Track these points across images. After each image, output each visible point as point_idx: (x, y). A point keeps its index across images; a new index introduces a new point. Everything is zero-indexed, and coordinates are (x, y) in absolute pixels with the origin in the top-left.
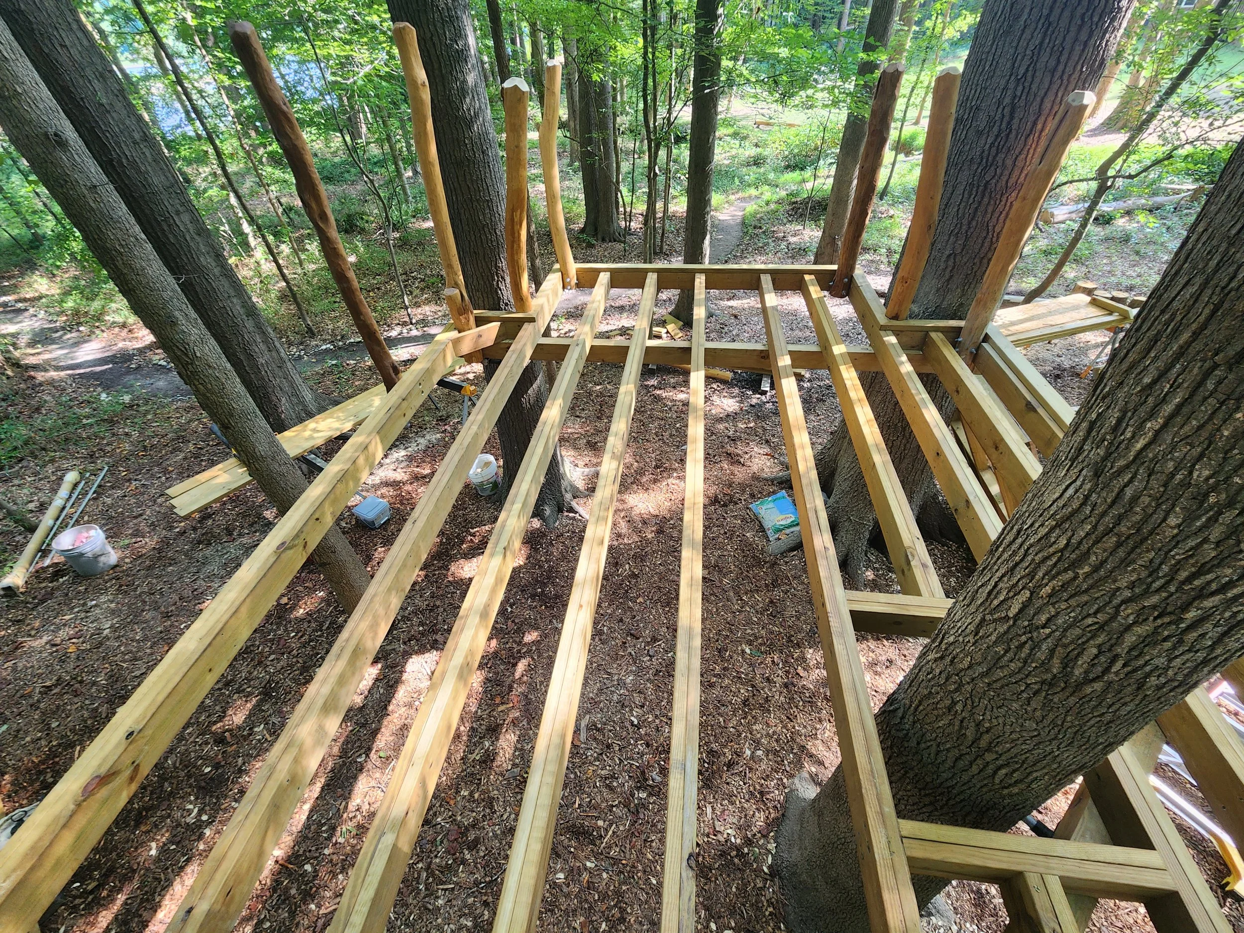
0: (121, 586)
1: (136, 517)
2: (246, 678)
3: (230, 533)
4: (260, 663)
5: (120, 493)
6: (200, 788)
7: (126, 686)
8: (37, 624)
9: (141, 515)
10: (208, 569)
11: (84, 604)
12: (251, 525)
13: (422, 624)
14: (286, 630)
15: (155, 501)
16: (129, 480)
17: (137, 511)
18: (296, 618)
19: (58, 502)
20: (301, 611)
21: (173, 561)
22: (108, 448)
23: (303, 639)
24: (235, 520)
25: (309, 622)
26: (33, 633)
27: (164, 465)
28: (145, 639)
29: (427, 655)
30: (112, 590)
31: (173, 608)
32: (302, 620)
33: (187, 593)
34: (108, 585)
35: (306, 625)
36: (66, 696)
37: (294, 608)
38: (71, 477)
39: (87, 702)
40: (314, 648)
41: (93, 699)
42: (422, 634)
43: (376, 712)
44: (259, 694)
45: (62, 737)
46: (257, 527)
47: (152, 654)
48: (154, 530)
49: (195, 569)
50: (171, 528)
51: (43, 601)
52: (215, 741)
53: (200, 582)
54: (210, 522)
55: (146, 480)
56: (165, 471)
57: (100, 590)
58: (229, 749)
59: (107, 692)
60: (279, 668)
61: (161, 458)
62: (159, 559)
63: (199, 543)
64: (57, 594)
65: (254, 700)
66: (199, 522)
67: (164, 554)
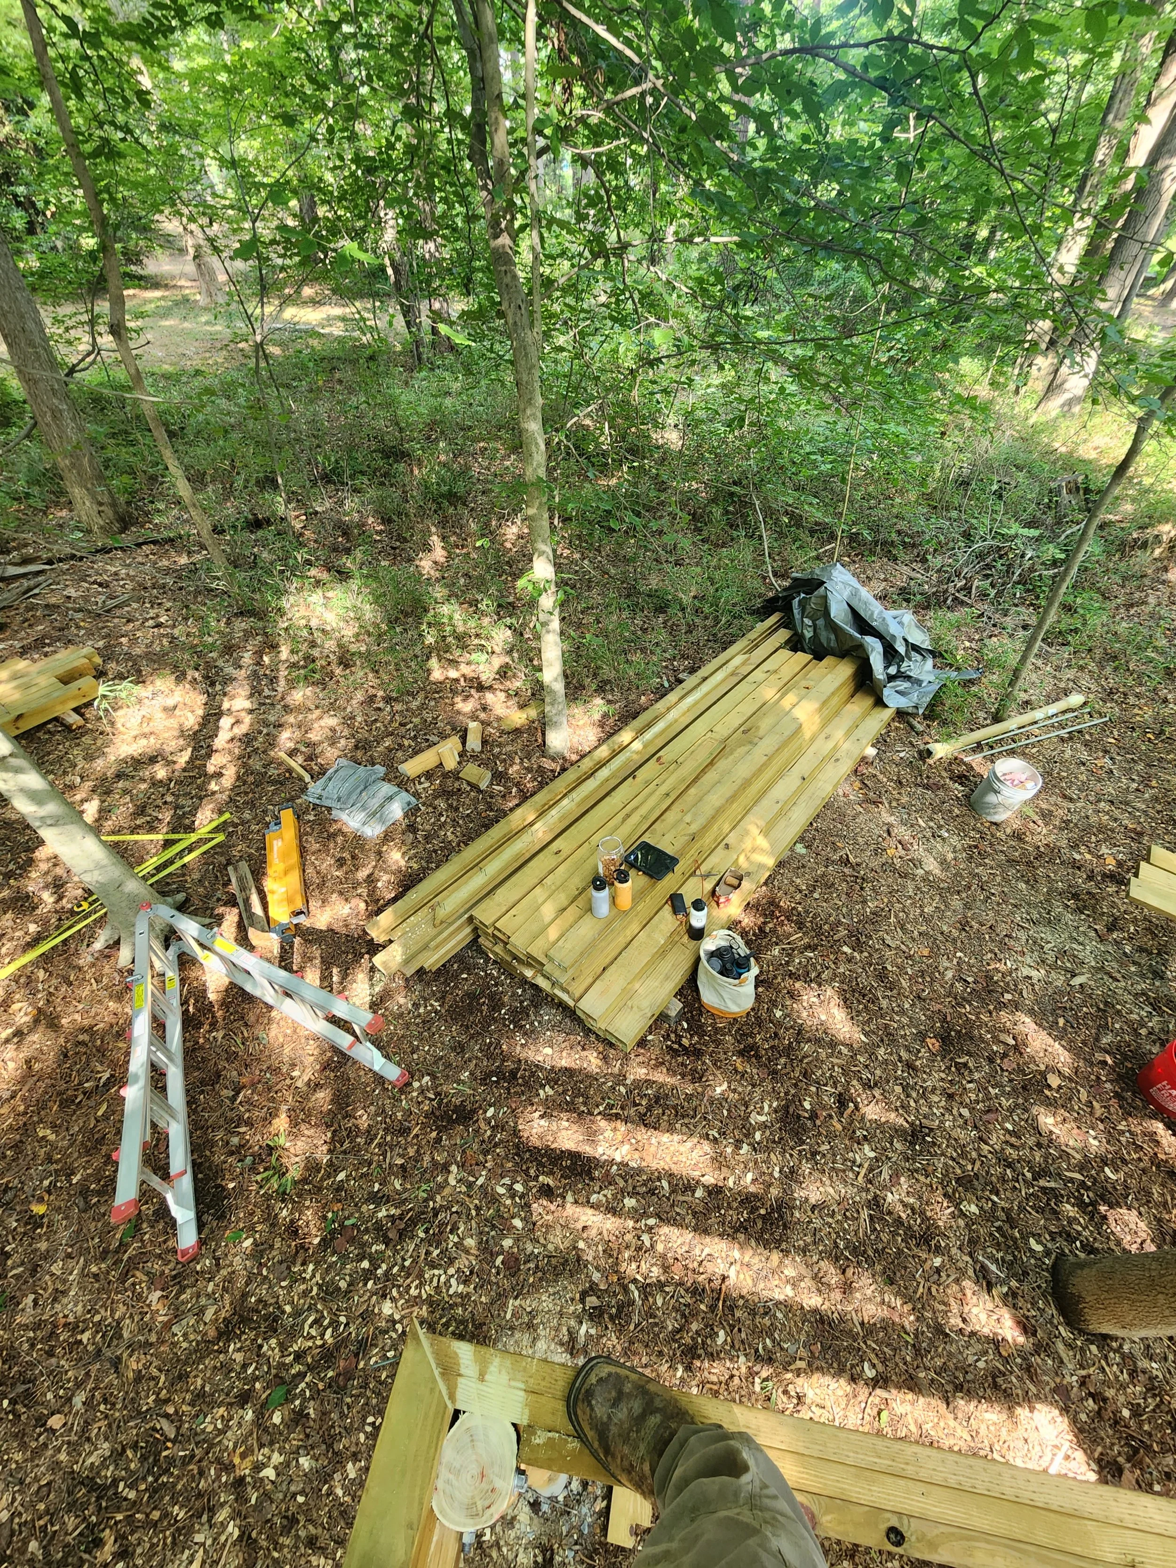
0: (976, 847)
1: (1065, 797)
2: (925, 1089)
3: (1112, 927)
4: (950, 1097)
5: (1084, 755)
6: (786, 1108)
7: (871, 937)
8: (905, 799)
9: (1071, 800)
10: (1045, 933)
11: (940, 827)
12: (1141, 950)
13: (1136, 1412)
14: (1011, 1110)
15: (1099, 801)
16: (1106, 752)
17: (1073, 793)
18: (1035, 1119)
19: (1038, 714)
20: (1050, 1120)
21: (1032, 882)
22: (1132, 700)
23: (1009, 1150)
24: (1135, 921)
25: (1039, 1145)
26: (894, 804)
27: (1153, 771)
28: (927, 920)
29: (1080, 1455)
30: (968, 842)
31: (976, 926)
32: (1038, 1132)
33: (1002, 929)
34: (972, 834)
35: (1031, 1141)
36: (844, 885)
37: (1050, 1104)
38: (1076, 699)
39: (844, 910)
40: (1003, 1179)
41: (849, 914)
42: (1117, 1421)
43: (944, 1368)
44: (912, 1124)
45: (807, 912)
46: (1144, 959)
47: (914, 940)
48: (1061, 829)
49: (1036, 916)
50: (1075, 847)
51: (927, 787)
52: (840, 1094)
53: (1022, 935)
54: (1112, 889)
55: (1121, 768)
56: (1146, 781)
57: (962, 831)
58: (835, 1122)
59: (859, 922)
60: (954, 1134)
61: (1160, 760)
62: (1029, 864)
63: (1075, 896)
64: (941, 793)
65: (901, 1121)
66: (1104, 876)
67: (1037, 864)
